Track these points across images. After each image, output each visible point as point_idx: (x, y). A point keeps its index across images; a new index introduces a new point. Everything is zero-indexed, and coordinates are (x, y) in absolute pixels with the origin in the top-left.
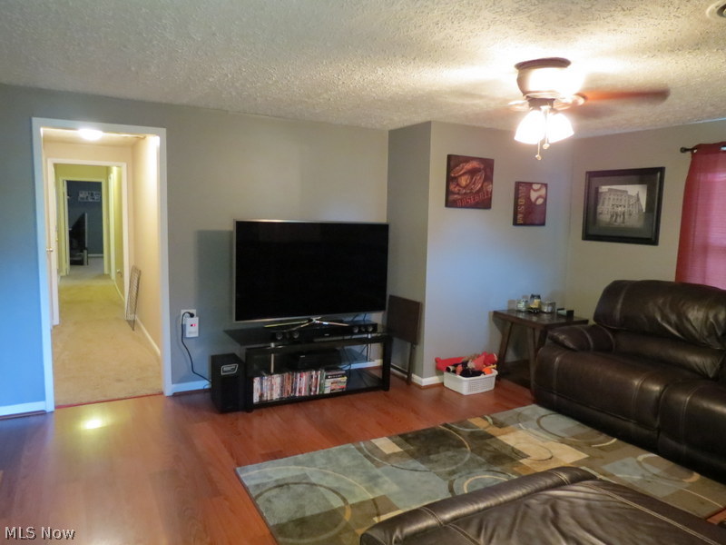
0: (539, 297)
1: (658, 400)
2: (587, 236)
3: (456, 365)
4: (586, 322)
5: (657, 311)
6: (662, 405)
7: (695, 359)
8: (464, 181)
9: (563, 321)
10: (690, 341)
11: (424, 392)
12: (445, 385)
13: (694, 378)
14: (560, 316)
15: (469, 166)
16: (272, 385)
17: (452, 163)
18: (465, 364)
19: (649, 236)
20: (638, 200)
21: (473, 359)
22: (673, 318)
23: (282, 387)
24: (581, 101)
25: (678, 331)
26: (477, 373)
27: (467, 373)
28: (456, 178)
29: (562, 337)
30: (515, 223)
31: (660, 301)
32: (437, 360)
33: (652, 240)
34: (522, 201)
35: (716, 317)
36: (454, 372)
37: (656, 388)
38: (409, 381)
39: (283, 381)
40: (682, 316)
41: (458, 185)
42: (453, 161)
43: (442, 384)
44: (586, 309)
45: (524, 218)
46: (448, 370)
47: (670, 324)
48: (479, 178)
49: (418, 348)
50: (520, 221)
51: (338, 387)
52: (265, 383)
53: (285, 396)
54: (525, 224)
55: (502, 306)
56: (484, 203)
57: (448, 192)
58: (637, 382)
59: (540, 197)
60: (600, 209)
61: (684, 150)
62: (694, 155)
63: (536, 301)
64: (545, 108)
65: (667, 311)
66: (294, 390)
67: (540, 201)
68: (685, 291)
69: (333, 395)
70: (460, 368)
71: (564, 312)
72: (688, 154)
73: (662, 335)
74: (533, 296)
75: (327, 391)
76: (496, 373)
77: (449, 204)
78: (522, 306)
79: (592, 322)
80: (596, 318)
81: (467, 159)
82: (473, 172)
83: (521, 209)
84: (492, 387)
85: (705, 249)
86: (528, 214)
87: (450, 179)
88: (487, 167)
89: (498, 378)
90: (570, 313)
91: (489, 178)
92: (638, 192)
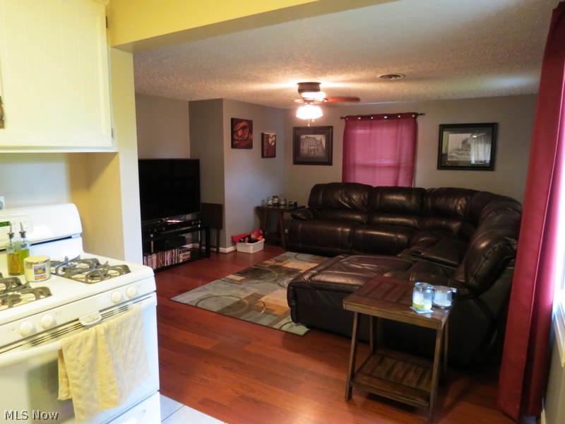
0: (277, 197)
1: (350, 234)
2: (296, 162)
3: (244, 238)
4: (304, 207)
5: (339, 197)
6: (352, 236)
7: (358, 217)
8: (240, 133)
9: (292, 208)
10: (354, 209)
11: (228, 256)
12: (238, 250)
13: (359, 224)
14: (290, 205)
15: (242, 125)
16: (152, 261)
17: (234, 123)
18: (249, 236)
19: (327, 160)
20: (321, 142)
21: (253, 232)
22: (347, 199)
23: (157, 260)
24: (326, 101)
25: (349, 205)
26: (256, 241)
27: (251, 241)
28: (236, 131)
29: (299, 215)
30: (263, 156)
31: (340, 192)
32: (232, 237)
33: (329, 163)
34: (265, 144)
35: (364, 197)
36: (244, 242)
37: (348, 230)
38: (218, 252)
39: (157, 258)
40: (350, 198)
41: (237, 135)
42: (234, 122)
43: (236, 250)
44: (304, 201)
45: (267, 153)
46: (240, 241)
47: (345, 202)
48: (247, 131)
49: (221, 231)
50: (265, 155)
51: (186, 258)
52: (149, 260)
53: (159, 266)
54: (267, 157)
55: (259, 204)
56: (249, 146)
57: (233, 140)
58: (340, 229)
59: (273, 141)
60: (302, 147)
61: (342, 118)
62: (346, 121)
63: (276, 199)
64: (311, 103)
65: (344, 196)
66: (164, 262)
67: (273, 144)
68: (348, 186)
69: (184, 263)
70: (247, 239)
71: (293, 203)
72: (343, 120)
73: (343, 209)
74: (274, 197)
75: (181, 261)
76: (264, 240)
77: (233, 146)
78: (270, 202)
79: (307, 207)
80: (309, 205)
81: (241, 121)
82: (243, 128)
83: (265, 148)
84: (262, 248)
85: (354, 165)
86: (268, 152)
87: (233, 132)
88: (249, 125)
89: (265, 242)
90: (296, 203)
91: (251, 132)
92: (321, 138)
